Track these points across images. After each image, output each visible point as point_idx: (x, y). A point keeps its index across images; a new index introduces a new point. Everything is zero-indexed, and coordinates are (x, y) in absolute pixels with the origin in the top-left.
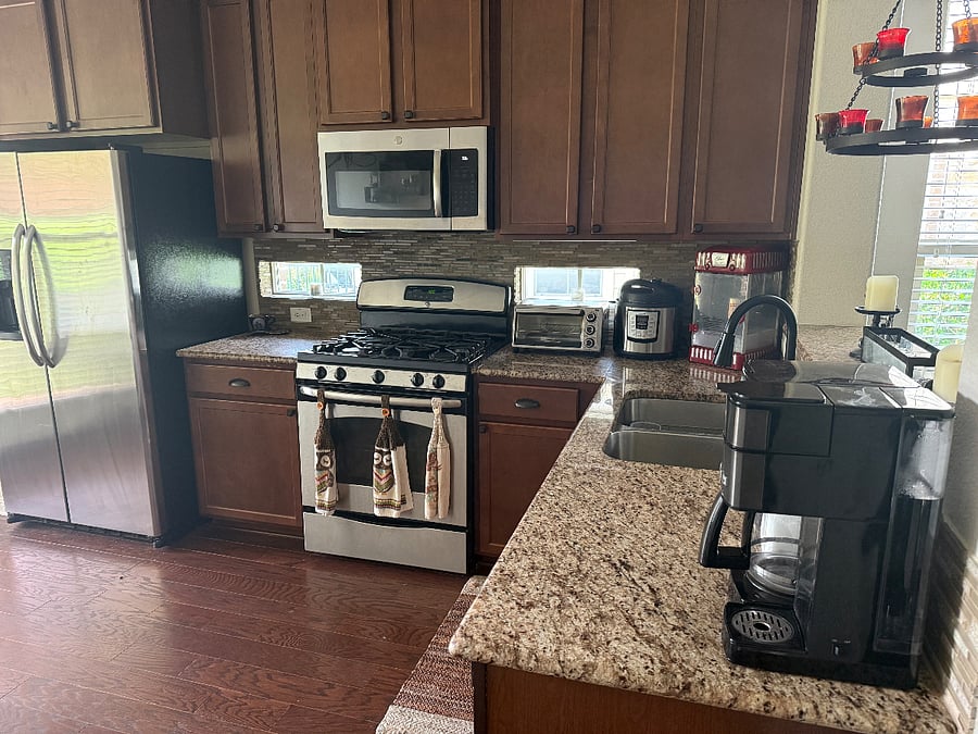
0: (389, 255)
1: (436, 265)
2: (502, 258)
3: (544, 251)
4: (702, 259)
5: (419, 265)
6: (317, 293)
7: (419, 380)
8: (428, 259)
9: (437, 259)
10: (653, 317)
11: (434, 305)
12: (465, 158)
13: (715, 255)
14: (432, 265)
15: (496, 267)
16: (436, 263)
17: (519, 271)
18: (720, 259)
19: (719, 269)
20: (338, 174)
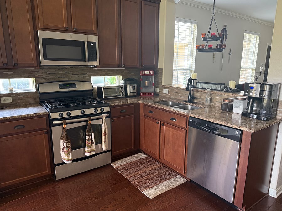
0: (47, 74)
1: (65, 77)
2: (87, 74)
3: (99, 72)
4: (142, 73)
5: (59, 77)
6: (12, 91)
7: (95, 111)
8: (62, 75)
9: (65, 75)
10: (136, 86)
11: (71, 89)
12: (92, 44)
13: (146, 72)
14: (63, 77)
15: (85, 76)
16: (64, 76)
17: (92, 77)
18: (147, 73)
19: (147, 75)
20: (47, 46)
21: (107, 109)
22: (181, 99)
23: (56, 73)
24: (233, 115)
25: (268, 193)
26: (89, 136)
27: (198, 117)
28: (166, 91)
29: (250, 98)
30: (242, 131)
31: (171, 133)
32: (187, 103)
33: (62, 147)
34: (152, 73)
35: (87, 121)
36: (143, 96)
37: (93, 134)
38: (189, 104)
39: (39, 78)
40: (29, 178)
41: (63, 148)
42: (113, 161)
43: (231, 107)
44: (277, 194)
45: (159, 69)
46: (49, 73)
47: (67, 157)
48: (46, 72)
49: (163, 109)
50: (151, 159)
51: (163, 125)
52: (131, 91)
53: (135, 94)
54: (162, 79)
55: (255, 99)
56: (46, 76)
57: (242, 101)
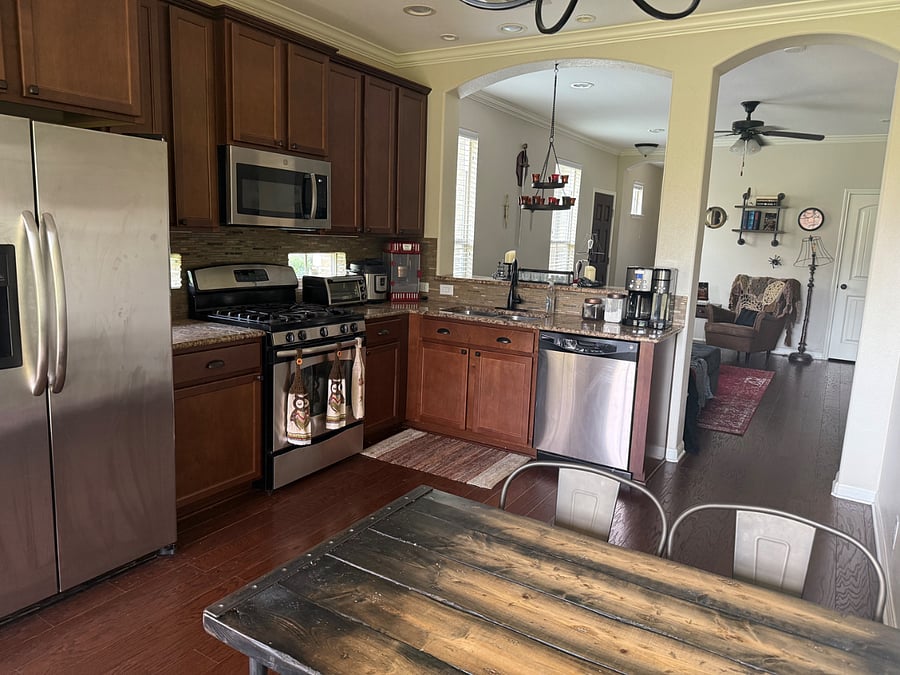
0: (204, 246)
1: (239, 254)
2: (281, 247)
4: (396, 247)
7: (343, 331)
8: (233, 249)
13: (404, 245)
14: (236, 253)
15: (277, 251)
16: (238, 251)
17: (290, 256)
18: (407, 247)
19: (407, 252)
20: (244, 181)
21: (361, 326)
22: (486, 304)
23: (221, 244)
24: (606, 326)
25: (664, 458)
26: (337, 384)
27: (559, 330)
28: (447, 290)
29: (634, 294)
30: (639, 342)
31: (497, 368)
32: (507, 312)
33: (290, 409)
34: (418, 248)
35: (325, 353)
36: (398, 301)
37: (343, 381)
38: (511, 312)
39: (188, 254)
40: (220, 486)
41: (295, 412)
42: (367, 446)
43: (601, 313)
44: (679, 455)
45: (427, 239)
46: (209, 244)
47: (302, 432)
48: (203, 241)
49: (479, 322)
50: (439, 437)
51: (478, 354)
52: (377, 289)
53: (383, 296)
54: (436, 262)
55: (643, 294)
56: (203, 251)
57: (621, 300)
